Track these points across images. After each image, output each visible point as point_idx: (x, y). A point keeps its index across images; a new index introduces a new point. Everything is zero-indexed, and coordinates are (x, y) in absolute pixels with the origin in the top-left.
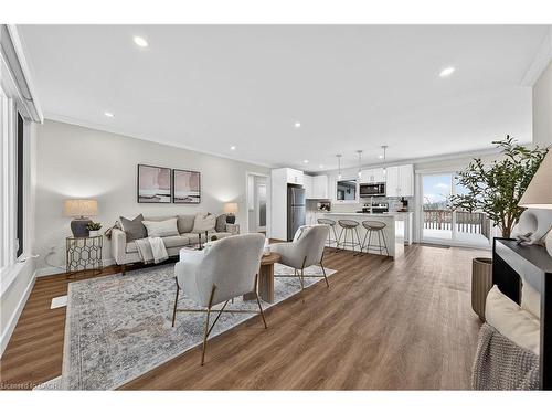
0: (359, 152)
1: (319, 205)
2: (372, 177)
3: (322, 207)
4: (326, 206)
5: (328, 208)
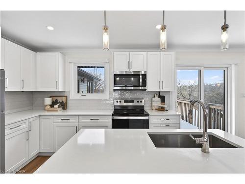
1: (48, 101)
2: (130, 64)
3: (54, 104)
4: (59, 101)
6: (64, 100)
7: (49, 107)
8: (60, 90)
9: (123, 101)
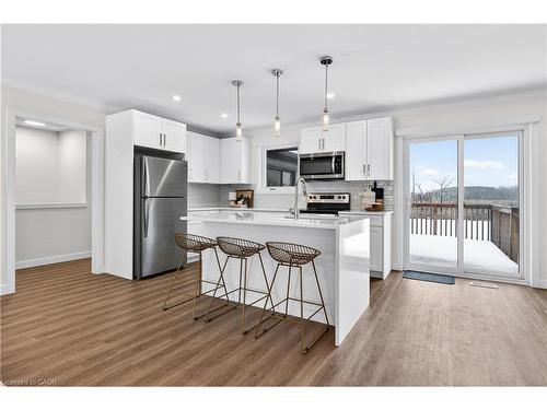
0: (277, 73)
1: (232, 196)
2: (322, 142)
3: (239, 199)
4: (245, 197)
5: (249, 203)
6: (249, 195)
7: (232, 203)
8: (243, 182)
9: (318, 197)
